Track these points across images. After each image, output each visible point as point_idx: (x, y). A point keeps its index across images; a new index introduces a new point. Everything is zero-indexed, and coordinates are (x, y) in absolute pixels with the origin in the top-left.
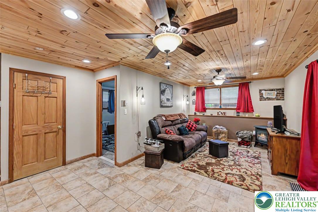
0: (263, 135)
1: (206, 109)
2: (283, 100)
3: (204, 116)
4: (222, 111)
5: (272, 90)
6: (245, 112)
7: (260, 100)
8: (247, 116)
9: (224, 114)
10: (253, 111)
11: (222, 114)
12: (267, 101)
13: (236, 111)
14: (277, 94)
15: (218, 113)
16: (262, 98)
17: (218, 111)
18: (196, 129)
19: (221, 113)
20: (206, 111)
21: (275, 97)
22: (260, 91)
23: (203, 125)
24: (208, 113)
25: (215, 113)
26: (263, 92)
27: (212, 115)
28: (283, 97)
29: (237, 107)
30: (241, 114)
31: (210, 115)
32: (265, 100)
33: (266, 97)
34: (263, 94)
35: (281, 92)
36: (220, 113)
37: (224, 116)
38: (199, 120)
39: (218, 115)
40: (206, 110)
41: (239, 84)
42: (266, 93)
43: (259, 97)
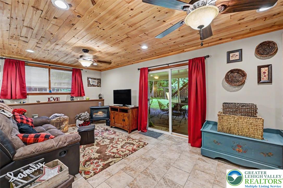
0: (101, 113)
1: (28, 94)
2: (100, 87)
3: (24, 104)
4: (55, 96)
5: (95, 79)
6: (79, 96)
7: (88, 86)
8: (79, 100)
9: (57, 99)
10: (84, 95)
11: (55, 100)
12: (92, 87)
13: (71, 96)
14: (98, 82)
15: (49, 99)
16: (89, 85)
17: (49, 96)
18: (34, 125)
19: (54, 98)
20: (26, 98)
21: (96, 84)
22: (88, 78)
23: (35, 117)
24: (31, 99)
25: (44, 99)
26: (90, 79)
27: (39, 102)
28: (100, 85)
29: (71, 92)
30: (75, 99)
31: (36, 102)
32: (91, 86)
33: (91, 84)
34: (90, 82)
35: (99, 81)
36: (51, 99)
37: (57, 101)
38: (25, 111)
39: (49, 101)
40: (27, 96)
41: (72, 69)
42: (91, 80)
43: (87, 84)
